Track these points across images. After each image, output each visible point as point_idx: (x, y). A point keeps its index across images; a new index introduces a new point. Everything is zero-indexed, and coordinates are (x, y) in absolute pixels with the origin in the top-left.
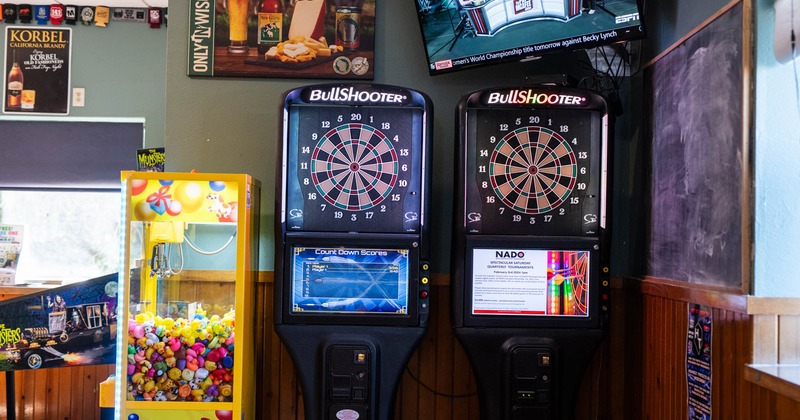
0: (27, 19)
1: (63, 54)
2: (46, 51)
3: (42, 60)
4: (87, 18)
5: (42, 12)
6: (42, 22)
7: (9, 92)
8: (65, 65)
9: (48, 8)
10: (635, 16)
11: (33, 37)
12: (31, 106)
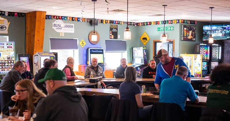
0: (113, 23)
1: (117, 29)
2: (115, 29)
3: (114, 30)
4: (121, 23)
5: (115, 22)
6: (114, 23)
7: (110, 35)
8: (117, 31)
9: (116, 21)
10: (229, 37)
11: (113, 26)
12: (113, 38)
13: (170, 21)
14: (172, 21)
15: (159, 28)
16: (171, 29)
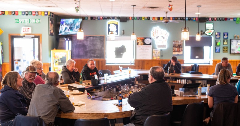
13: (35, 12)
14: (38, 12)
15: (18, 20)
16: (36, 21)
